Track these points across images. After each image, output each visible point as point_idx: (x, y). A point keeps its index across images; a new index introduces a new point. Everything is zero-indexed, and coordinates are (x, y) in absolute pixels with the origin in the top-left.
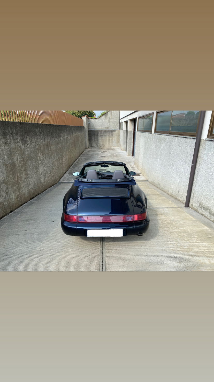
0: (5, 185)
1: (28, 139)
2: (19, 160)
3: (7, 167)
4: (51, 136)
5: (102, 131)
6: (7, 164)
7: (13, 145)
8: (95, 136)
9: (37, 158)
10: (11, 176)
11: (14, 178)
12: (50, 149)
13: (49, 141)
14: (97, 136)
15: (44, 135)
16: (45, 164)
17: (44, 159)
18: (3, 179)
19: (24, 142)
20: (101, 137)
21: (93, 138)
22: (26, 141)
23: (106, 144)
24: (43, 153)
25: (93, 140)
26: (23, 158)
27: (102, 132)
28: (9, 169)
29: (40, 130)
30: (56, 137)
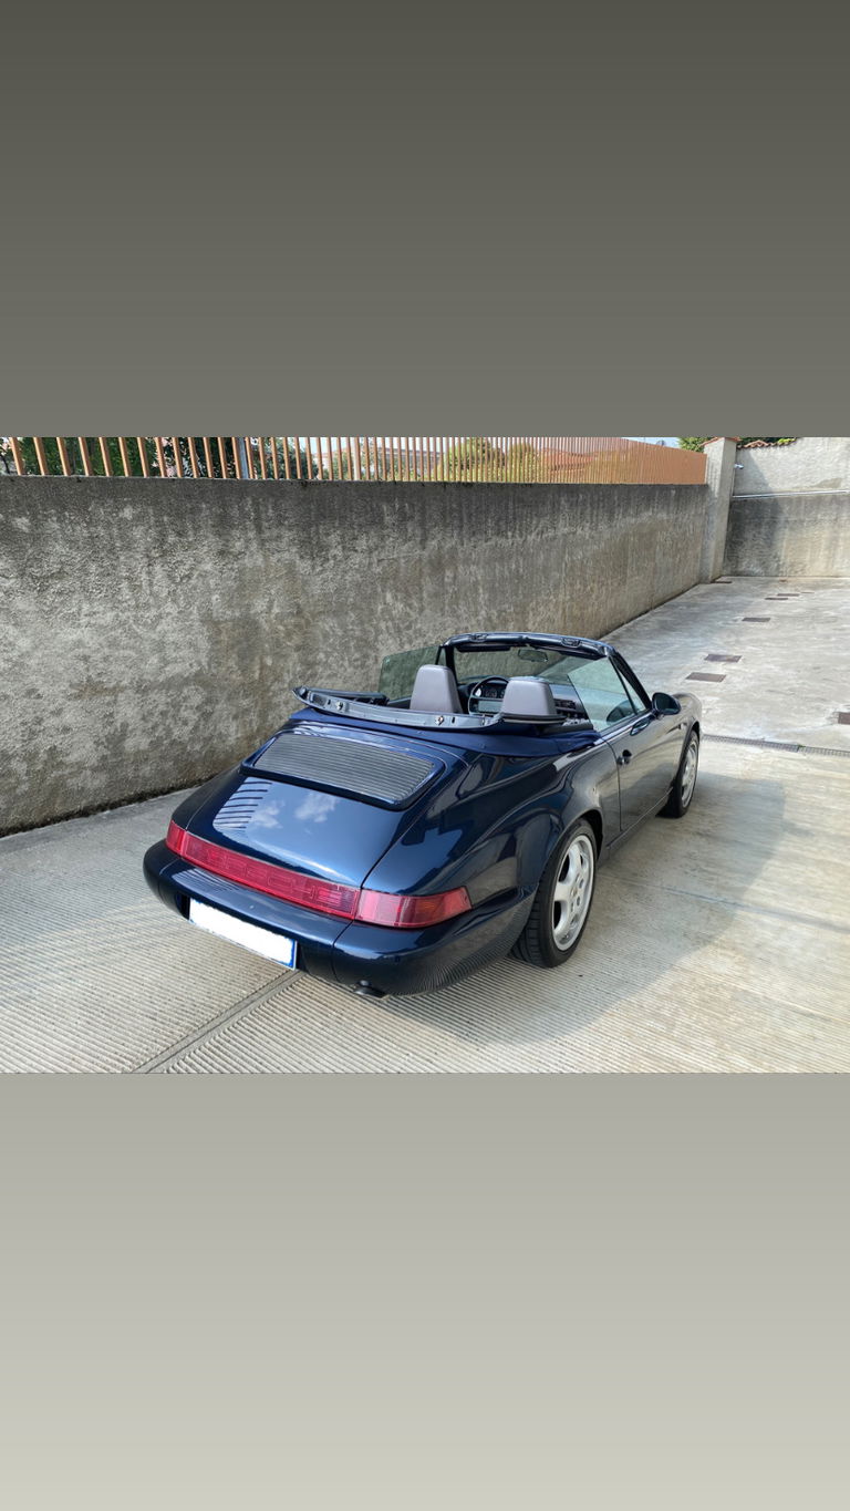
0: (201, 689)
1: (334, 538)
2: (276, 610)
3: (219, 632)
4: (465, 527)
5: (799, 499)
6: (219, 622)
7: (254, 560)
8: (758, 525)
9: (372, 612)
10: (231, 663)
11: (244, 670)
12: (455, 577)
13: (454, 549)
14: (773, 522)
15: (422, 524)
16: (415, 632)
17: (412, 613)
18: (196, 668)
19: (313, 548)
20: (792, 529)
21: (749, 535)
22: (323, 548)
23: (812, 561)
24: (407, 592)
25: (748, 545)
26: (298, 606)
27: (802, 507)
28: (224, 637)
29: (402, 507)
30: (499, 533)
